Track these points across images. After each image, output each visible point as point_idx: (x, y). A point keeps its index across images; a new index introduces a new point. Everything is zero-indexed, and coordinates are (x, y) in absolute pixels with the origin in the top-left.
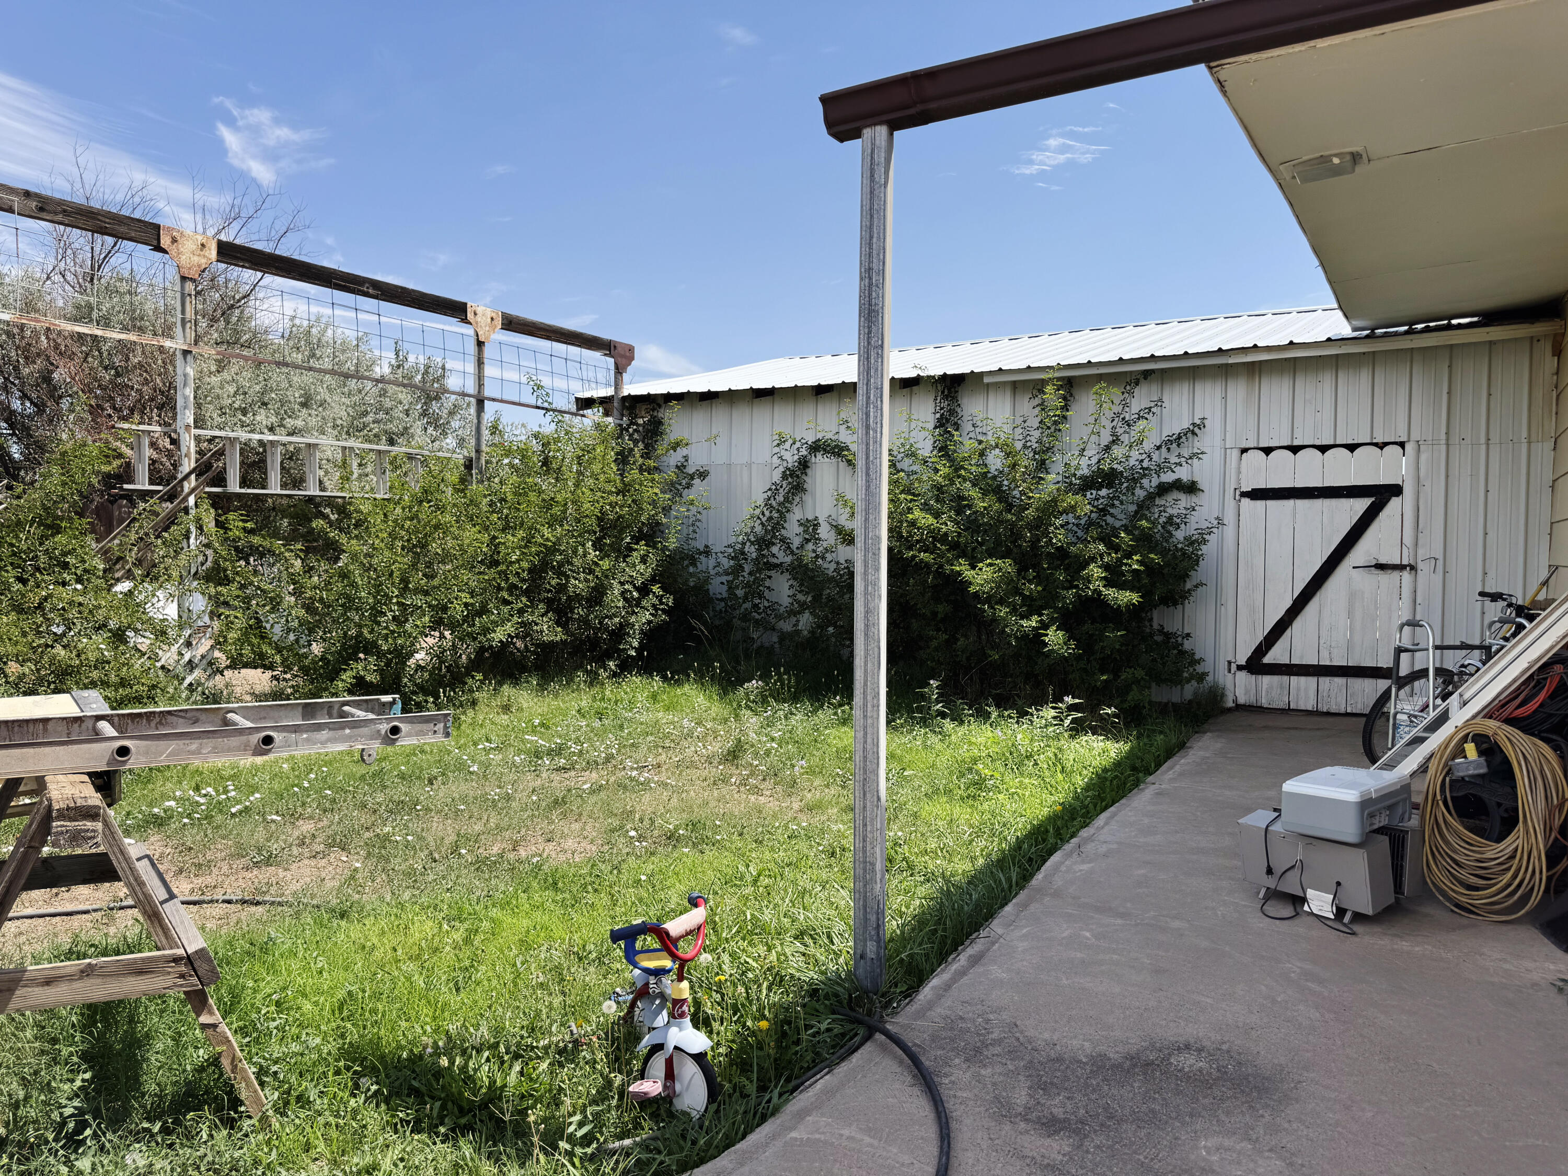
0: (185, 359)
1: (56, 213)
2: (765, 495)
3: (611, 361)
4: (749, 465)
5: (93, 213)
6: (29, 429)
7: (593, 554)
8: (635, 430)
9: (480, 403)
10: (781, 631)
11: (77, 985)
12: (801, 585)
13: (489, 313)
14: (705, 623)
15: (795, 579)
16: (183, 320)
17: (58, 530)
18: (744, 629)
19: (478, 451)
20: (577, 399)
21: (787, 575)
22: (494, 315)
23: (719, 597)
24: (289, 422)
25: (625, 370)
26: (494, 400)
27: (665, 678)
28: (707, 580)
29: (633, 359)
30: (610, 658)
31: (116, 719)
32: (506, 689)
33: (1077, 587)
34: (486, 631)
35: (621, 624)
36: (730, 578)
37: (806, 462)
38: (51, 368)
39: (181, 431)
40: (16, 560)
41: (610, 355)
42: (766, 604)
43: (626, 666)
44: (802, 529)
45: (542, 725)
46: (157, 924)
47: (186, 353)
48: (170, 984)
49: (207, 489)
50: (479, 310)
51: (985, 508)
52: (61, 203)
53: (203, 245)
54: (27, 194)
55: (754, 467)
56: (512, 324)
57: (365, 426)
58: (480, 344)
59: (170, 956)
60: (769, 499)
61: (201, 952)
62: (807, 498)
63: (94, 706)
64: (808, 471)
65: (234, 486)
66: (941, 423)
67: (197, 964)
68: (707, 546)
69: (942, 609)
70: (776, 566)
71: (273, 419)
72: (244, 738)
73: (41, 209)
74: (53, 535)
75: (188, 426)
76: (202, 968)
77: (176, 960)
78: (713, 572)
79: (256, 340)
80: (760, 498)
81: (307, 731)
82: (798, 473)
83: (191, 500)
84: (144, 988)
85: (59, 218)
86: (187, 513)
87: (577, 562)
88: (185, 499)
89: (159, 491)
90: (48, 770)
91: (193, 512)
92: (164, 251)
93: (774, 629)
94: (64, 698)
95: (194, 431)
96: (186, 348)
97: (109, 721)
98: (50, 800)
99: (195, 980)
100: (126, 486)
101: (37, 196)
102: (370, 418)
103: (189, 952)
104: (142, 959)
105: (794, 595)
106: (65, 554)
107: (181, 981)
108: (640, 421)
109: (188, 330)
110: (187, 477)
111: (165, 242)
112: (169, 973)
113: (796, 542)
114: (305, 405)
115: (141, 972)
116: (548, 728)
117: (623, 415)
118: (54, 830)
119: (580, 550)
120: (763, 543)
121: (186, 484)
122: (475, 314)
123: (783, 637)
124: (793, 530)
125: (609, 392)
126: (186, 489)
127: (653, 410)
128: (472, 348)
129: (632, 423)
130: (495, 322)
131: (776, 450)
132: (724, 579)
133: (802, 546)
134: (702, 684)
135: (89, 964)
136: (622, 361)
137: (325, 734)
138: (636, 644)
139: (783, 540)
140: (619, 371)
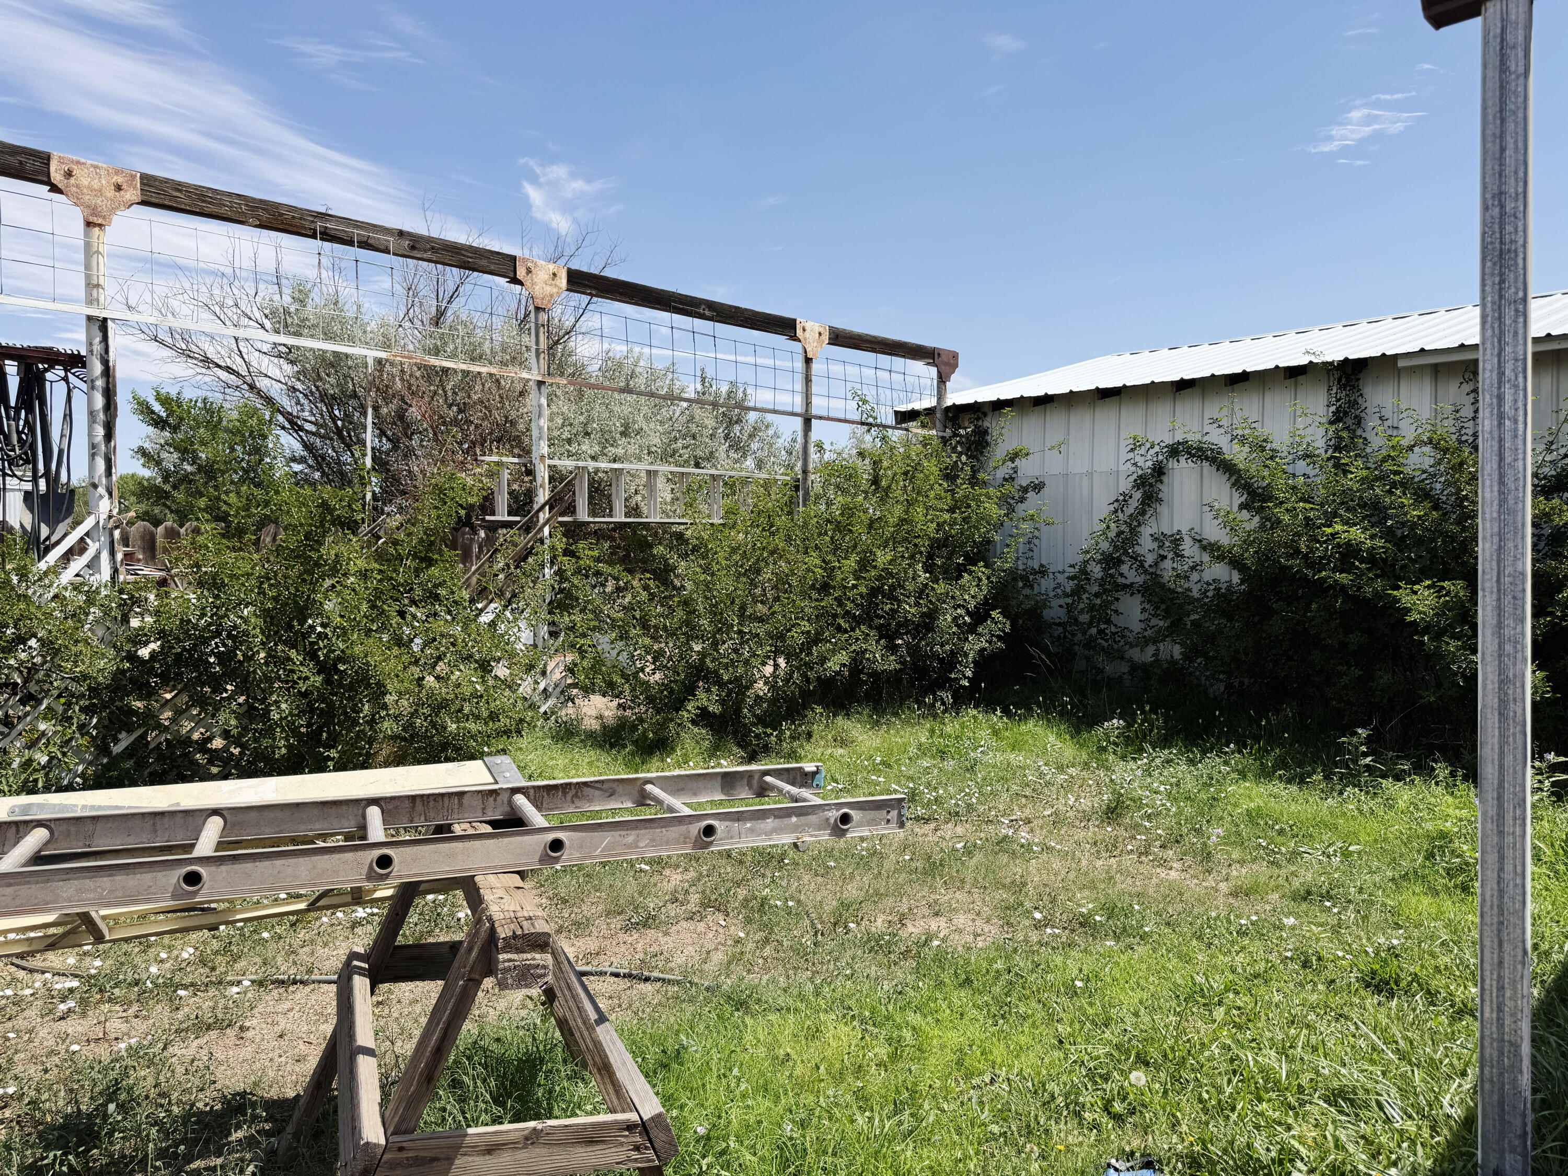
0: (539, 389)
1: (425, 251)
2: (1112, 508)
3: (933, 371)
4: (1090, 474)
5: (457, 248)
6: (387, 463)
7: (923, 576)
8: (958, 442)
9: (807, 422)
10: (1130, 660)
11: (521, 1155)
12: (1157, 608)
13: (817, 328)
14: (1044, 650)
15: (1149, 602)
16: (537, 350)
17: (430, 562)
18: (1088, 659)
19: (805, 472)
20: (896, 413)
21: (1138, 598)
22: (821, 330)
23: (1058, 621)
24: (611, 450)
25: (948, 378)
26: (821, 418)
27: (1006, 712)
28: (1045, 604)
29: (957, 366)
30: (942, 687)
31: (532, 791)
32: (840, 720)
33: (1551, 614)
34: (823, 660)
35: (952, 651)
36: (1069, 600)
37: (1161, 468)
38: (405, 407)
39: (536, 461)
40: (394, 593)
41: (933, 364)
42: (1113, 629)
43: (962, 699)
44: (1155, 545)
45: (883, 763)
46: (607, 1081)
47: (540, 384)
48: (623, 1158)
49: (560, 519)
50: (808, 325)
51: (1419, 517)
52: (429, 240)
53: (554, 275)
54: (401, 233)
55: (1095, 476)
56: (840, 338)
57: (675, 451)
58: (808, 361)
59: (623, 1122)
60: (1116, 511)
61: (658, 1118)
62: (1163, 510)
63: (508, 775)
64: (1164, 478)
65: (583, 514)
66: (1337, 418)
67: (654, 1133)
68: (1042, 566)
69: (1355, 639)
70: (1125, 587)
71: (597, 448)
72: (683, 828)
73: (413, 248)
74: (427, 568)
75: (543, 456)
76: (659, 1137)
77: (630, 1127)
78: (1052, 594)
79: (577, 375)
80: (1103, 509)
81: (751, 820)
82: (1152, 481)
83: (546, 530)
84: (594, 1162)
85: (428, 255)
86: (542, 543)
87: (910, 586)
88: (541, 529)
89: (518, 522)
90: (477, 869)
91: (547, 541)
92: (521, 283)
93: (1122, 658)
94: (476, 766)
95: (548, 462)
96: (540, 379)
97: (523, 794)
98: (490, 919)
99: (650, 1154)
100: (488, 518)
101: (410, 234)
102: (680, 444)
103: (645, 1118)
104: (594, 1125)
105: (1149, 620)
106: (436, 586)
107: (635, 1155)
108: (962, 432)
109: (542, 361)
110: (542, 508)
111: (521, 273)
112: (622, 1144)
113: (1150, 559)
114: (624, 434)
115: (591, 1142)
116: (890, 767)
117: (945, 427)
118: (501, 966)
119: (911, 571)
120: (1110, 561)
121: (541, 515)
122: (804, 330)
123: (1134, 667)
124: (1146, 545)
125: (928, 402)
126: (541, 521)
127: (978, 419)
128: (799, 365)
129: (955, 435)
130: (823, 337)
131: (1131, 455)
132: (1062, 602)
133: (1156, 564)
134: (1048, 720)
135: (535, 1129)
136: (944, 369)
137: (770, 823)
138: (969, 674)
139: (1135, 558)
140: (942, 379)
